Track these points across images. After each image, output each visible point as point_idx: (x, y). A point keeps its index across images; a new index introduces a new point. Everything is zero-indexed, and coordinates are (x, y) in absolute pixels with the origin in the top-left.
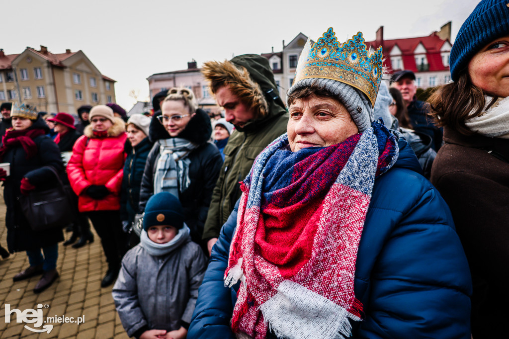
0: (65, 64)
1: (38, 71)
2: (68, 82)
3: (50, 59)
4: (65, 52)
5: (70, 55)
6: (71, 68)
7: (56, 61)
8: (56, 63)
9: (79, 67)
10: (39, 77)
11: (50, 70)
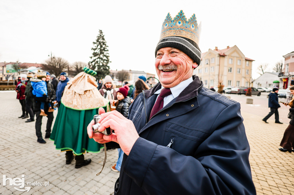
0: (226, 54)
1: (213, 59)
2: (226, 64)
3: (219, 53)
4: (226, 48)
5: (229, 49)
6: (229, 56)
7: (222, 53)
8: (222, 54)
9: (233, 55)
10: (213, 62)
11: (219, 58)
